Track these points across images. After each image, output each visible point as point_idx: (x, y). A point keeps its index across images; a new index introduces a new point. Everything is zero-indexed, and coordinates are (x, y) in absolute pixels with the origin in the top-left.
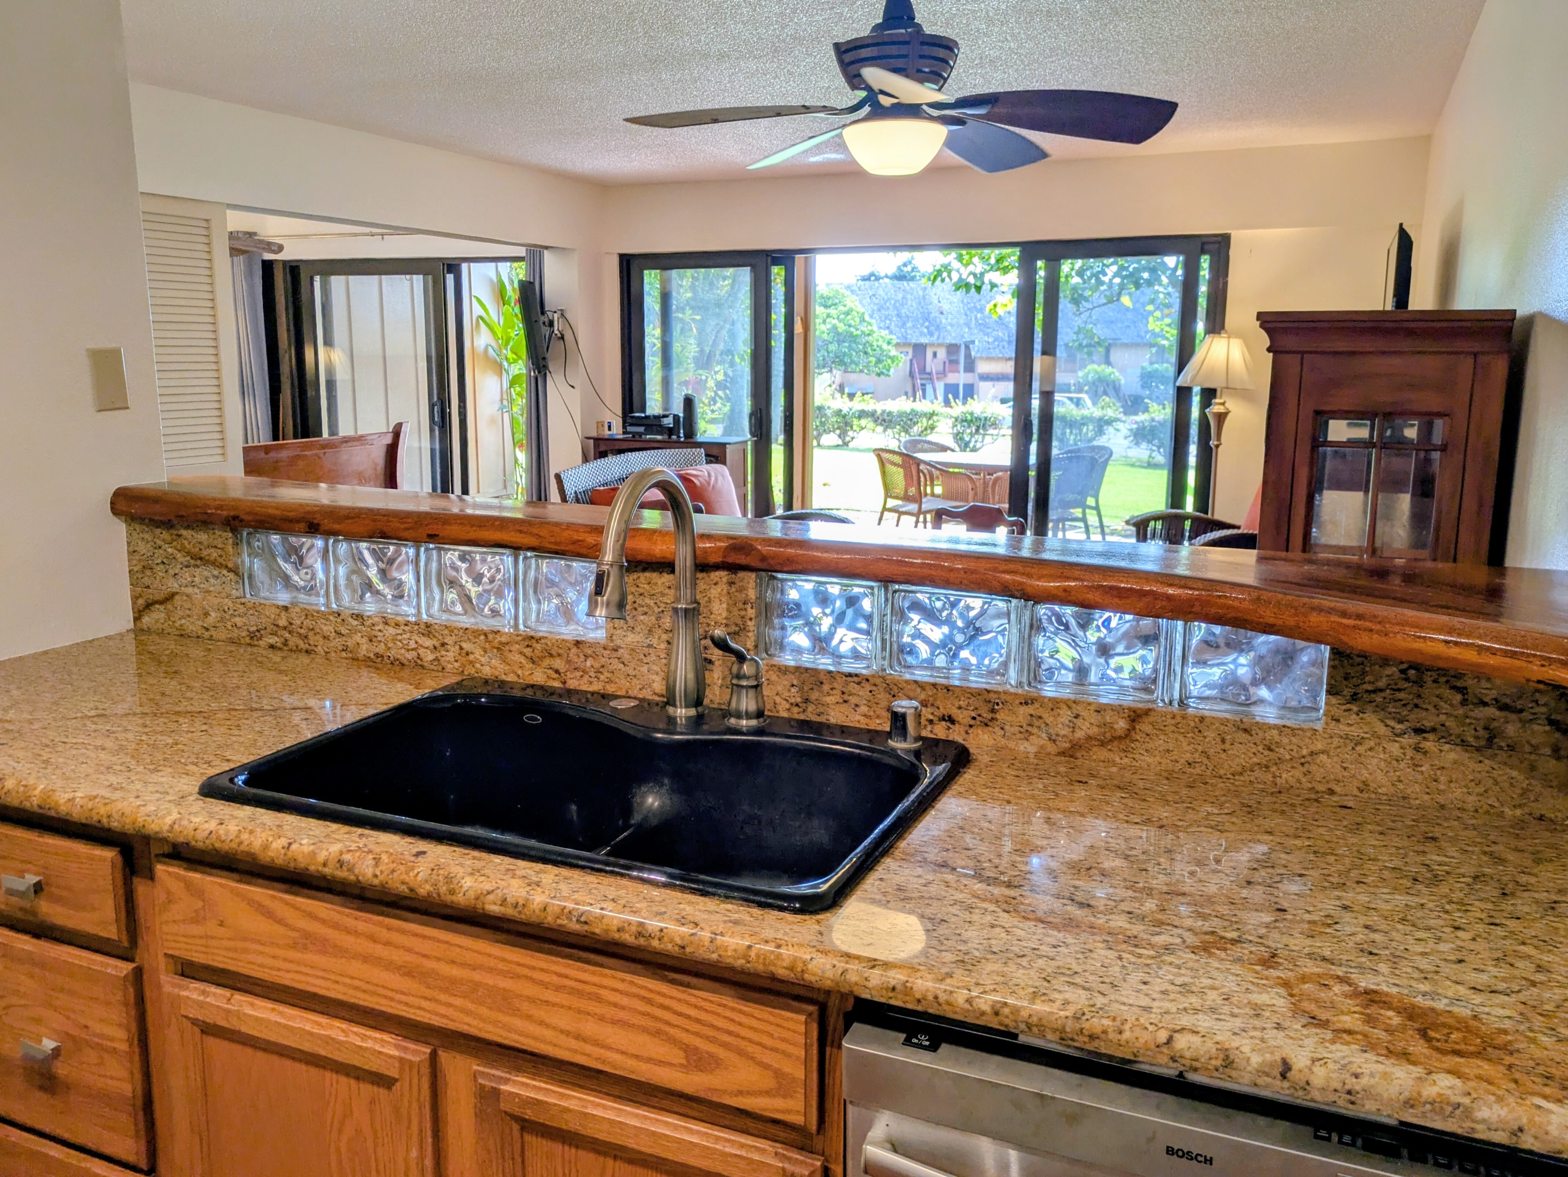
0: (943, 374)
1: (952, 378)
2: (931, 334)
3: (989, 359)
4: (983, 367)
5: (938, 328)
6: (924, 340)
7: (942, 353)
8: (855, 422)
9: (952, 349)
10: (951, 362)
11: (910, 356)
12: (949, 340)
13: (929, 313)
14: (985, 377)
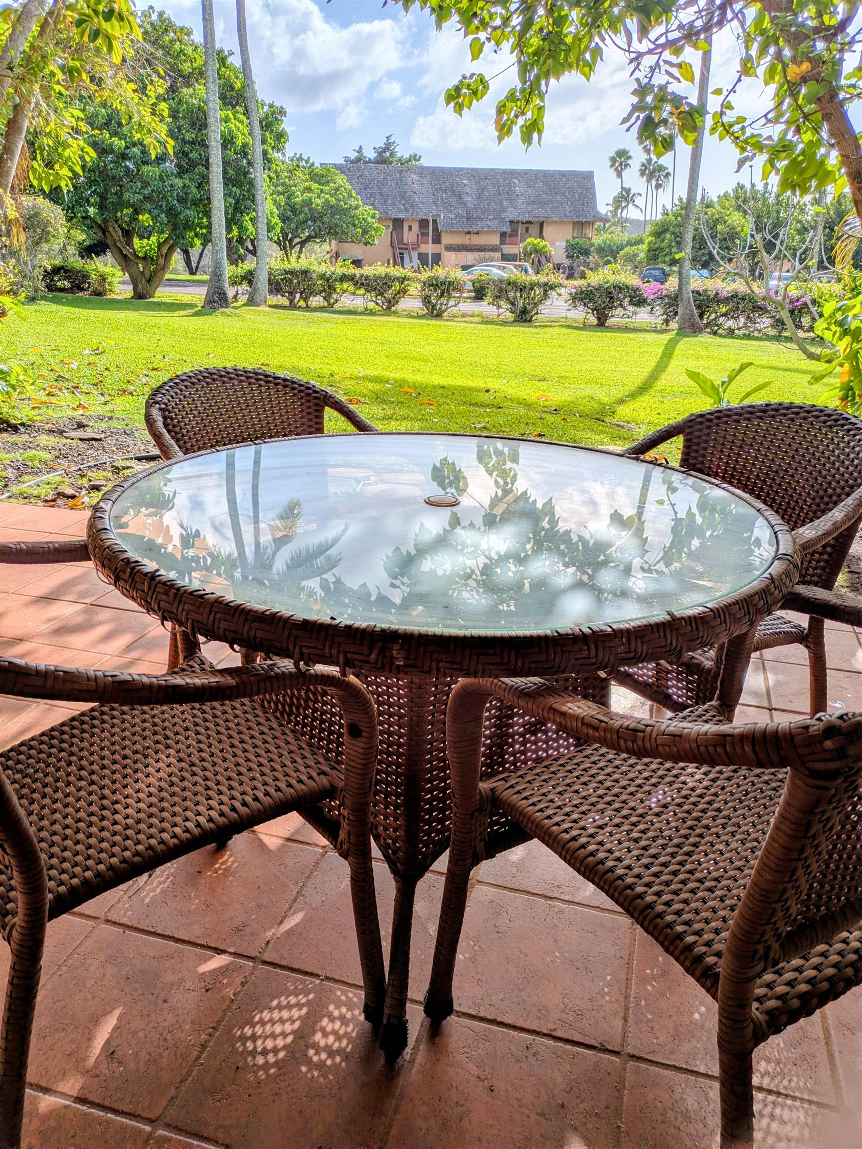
0: (416, 246)
1: (423, 248)
2: (407, 211)
3: (452, 232)
4: (446, 239)
5: (412, 206)
6: (401, 216)
7: (416, 227)
8: (338, 286)
9: (424, 223)
10: (423, 234)
11: (391, 229)
12: (421, 216)
13: (405, 193)
14: (449, 248)
